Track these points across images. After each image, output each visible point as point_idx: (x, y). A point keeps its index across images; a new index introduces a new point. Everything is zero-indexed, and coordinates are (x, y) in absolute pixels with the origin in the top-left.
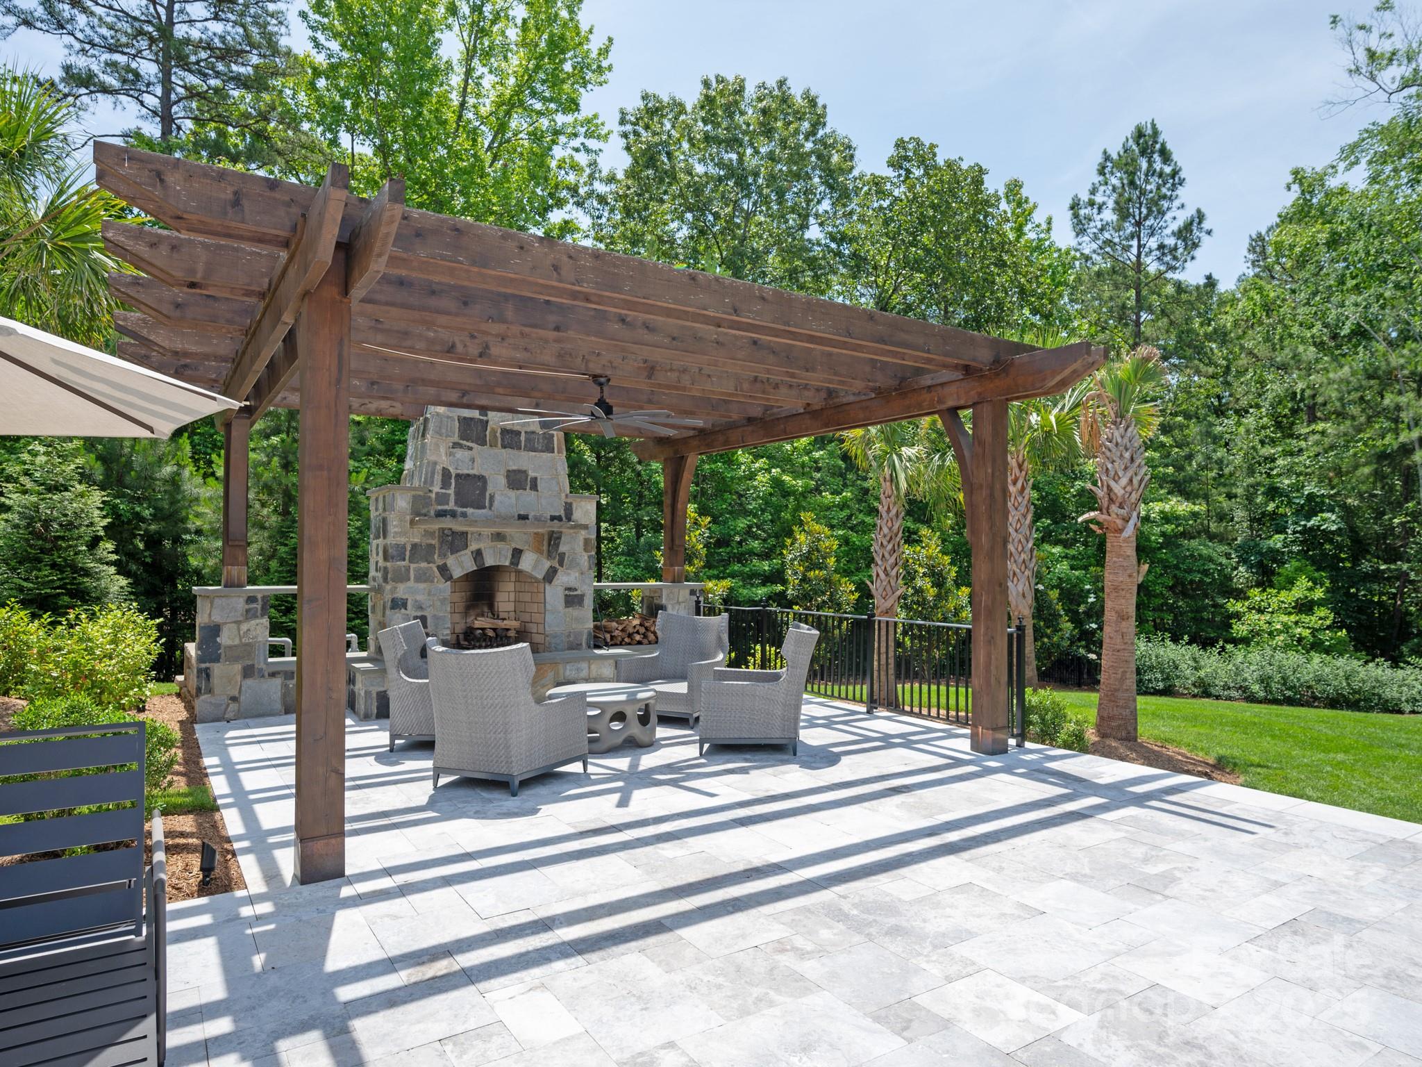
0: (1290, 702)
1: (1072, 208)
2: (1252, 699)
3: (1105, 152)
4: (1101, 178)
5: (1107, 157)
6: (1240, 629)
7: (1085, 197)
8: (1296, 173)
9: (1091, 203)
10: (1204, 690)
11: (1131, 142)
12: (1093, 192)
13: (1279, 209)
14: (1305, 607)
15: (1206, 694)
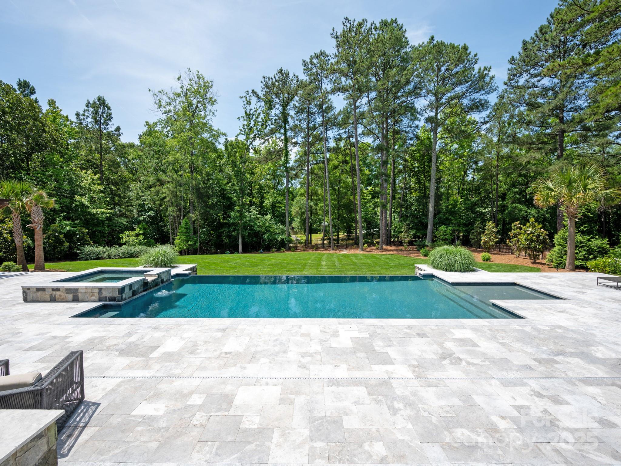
0: (129, 257)
1: (76, 115)
2: (121, 258)
3: (88, 101)
4: (87, 108)
5: (89, 102)
6: (123, 241)
7: (81, 112)
8: (147, 122)
9: (84, 115)
10: (109, 257)
11: (96, 100)
12: (84, 111)
13: (142, 131)
14: (138, 235)
15: (110, 258)
